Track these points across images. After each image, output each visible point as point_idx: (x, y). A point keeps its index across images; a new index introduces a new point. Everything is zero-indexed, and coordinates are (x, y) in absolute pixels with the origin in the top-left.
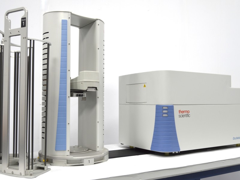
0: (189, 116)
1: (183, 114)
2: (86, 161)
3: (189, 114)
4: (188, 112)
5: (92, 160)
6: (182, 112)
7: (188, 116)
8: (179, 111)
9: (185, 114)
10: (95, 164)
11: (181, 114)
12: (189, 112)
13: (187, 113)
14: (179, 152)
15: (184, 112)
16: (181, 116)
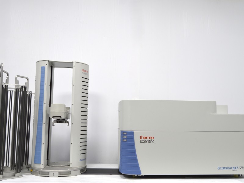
0: (153, 142)
1: (145, 140)
2: (51, 174)
3: (153, 140)
5: (57, 174)
6: (144, 138)
7: (151, 141)
9: (149, 140)
10: (59, 177)
11: (142, 139)
12: (152, 138)
13: (150, 139)
14: (143, 176)
15: (147, 138)
16: (143, 142)
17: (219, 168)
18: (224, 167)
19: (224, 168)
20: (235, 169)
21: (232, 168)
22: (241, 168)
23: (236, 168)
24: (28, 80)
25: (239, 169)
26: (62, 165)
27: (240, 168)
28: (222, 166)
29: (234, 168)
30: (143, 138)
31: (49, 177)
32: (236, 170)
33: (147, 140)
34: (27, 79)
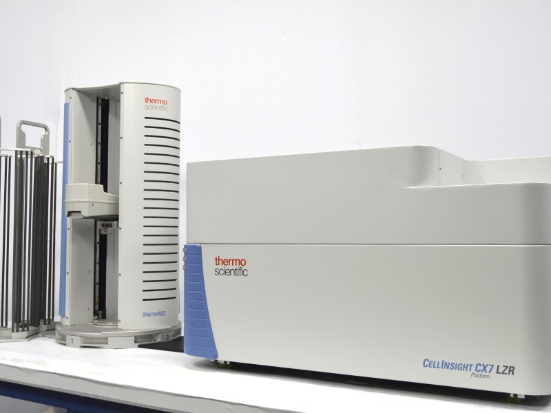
0: (245, 273)
1: (227, 267)
2: (68, 339)
3: (244, 268)
4: (240, 263)
5: (78, 340)
6: (223, 262)
7: (240, 272)
8: (216, 259)
9: (234, 267)
10: (81, 347)
11: (221, 267)
12: (243, 263)
14: (228, 363)
15: (231, 262)
16: (222, 272)
17: (428, 363)
18: (447, 361)
19: (446, 365)
20: (484, 373)
21: (473, 368)
22: (507, 371)
23: (488, 369)
24: (46, 129)
25: (497, 372)
26: (110, 324)
27: (500, 371)
28: (437, 358)
29: (482, 368)
30: (220, 261)
31: (65, 344)
32: (488, 377)
33: (230, 267)
34: (44, 129)
